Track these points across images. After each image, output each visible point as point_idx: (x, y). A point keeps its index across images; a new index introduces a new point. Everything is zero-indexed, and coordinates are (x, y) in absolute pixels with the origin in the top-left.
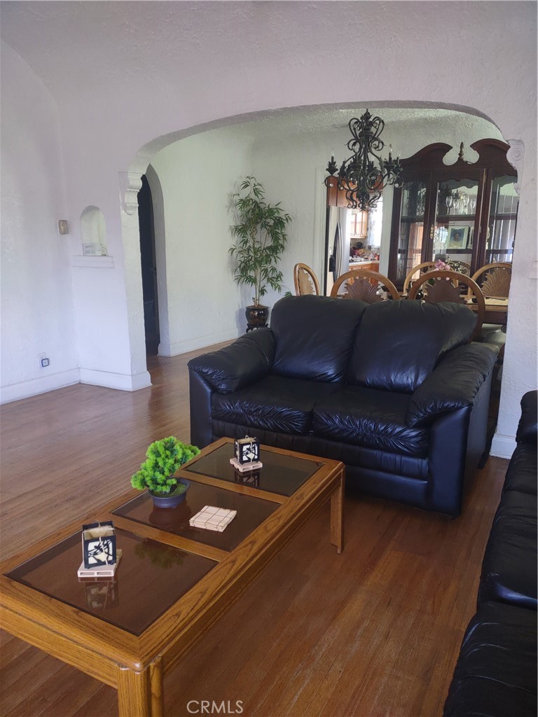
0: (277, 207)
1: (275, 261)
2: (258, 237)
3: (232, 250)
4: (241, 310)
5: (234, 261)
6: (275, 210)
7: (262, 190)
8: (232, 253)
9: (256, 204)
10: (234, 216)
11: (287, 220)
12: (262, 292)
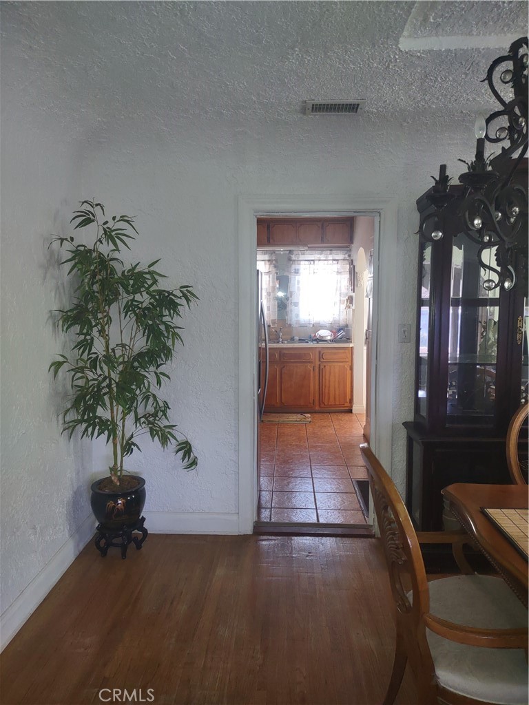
0: (152, 269)
1: (159, 382)
2: (113, 331)
3: (57, 365)
4: (77, 494)
5: (60, 389)
6: (148, 276)
7: (129, 231)
8: (56, 372)
9: (104, 262)
10: (58, 288)
11: (185, 296)
12: (128, 447)
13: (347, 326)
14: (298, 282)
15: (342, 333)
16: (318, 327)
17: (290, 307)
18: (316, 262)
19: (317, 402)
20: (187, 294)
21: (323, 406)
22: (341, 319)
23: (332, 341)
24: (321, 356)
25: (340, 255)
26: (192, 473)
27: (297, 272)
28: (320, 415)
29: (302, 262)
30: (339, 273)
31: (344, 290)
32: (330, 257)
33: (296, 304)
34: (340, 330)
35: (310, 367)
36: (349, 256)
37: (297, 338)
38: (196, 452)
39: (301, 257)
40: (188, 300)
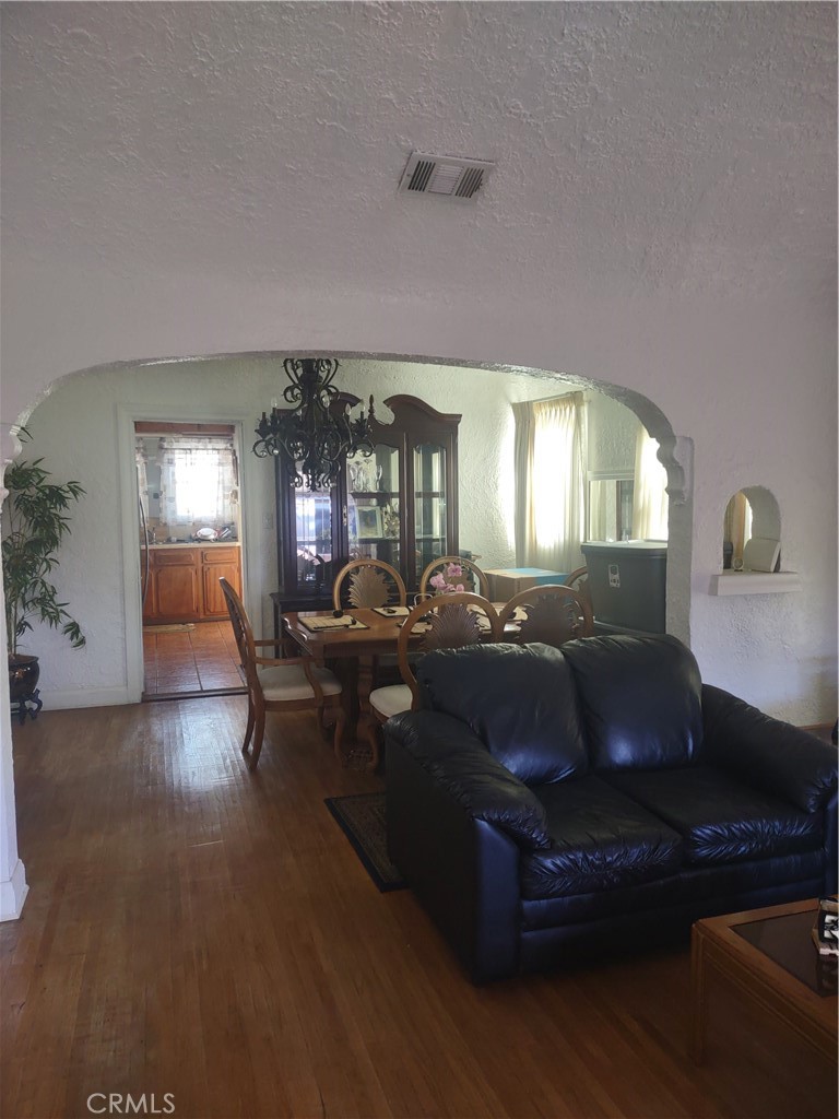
13: (233, 524)
14: (173, 474)
15: (226, 532)
16: (199, 525)
17: (164, 503)
18: (194, 451)
19: (201, 610)
20: (75, 489)
21: (208, 613)
22: (227, 515)
23: (216, 540)
24: (203, 556)
25: (221, 445)
26: (81, 651)
27: (171, 462)
28: (207, 624)
29: (177, 451)
30: (220, 464)
31: (227, 484)
32: (210, 446)
33: (172, 499)
34: (224, 529)
35: (191, 570)
36: (232, 445)
37: (174, 539)
38: (83, 633)
39: (175, 445)
40: (75, 493)
